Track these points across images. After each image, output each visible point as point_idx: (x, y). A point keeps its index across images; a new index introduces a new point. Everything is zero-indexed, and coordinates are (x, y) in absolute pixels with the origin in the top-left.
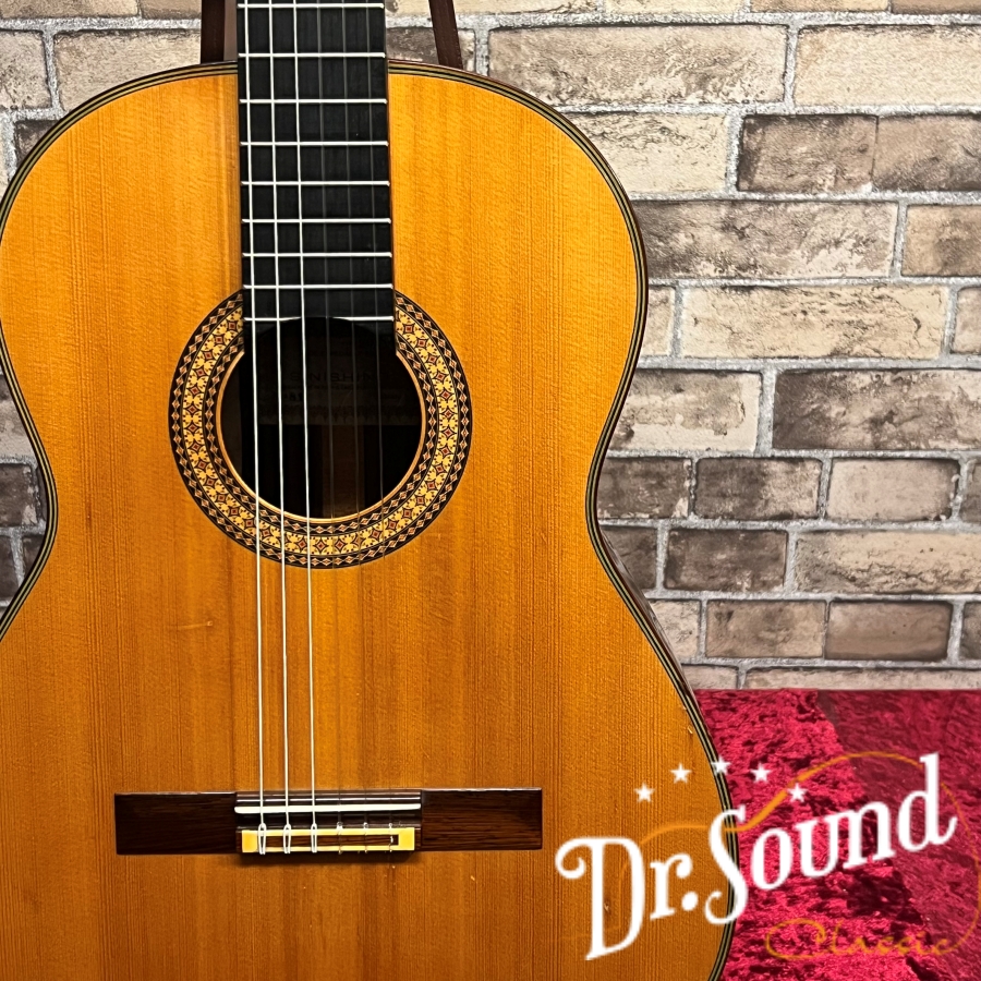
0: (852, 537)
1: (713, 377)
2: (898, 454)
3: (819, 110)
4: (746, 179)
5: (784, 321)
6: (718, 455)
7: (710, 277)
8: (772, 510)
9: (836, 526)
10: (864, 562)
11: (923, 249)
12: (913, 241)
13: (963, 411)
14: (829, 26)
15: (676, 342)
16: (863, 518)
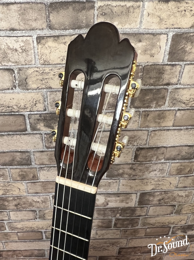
0: (152, 218)
1: (126, 195)
2: (163, 205)
3: (154, 146)
4: (136, 160)
5: (142, 185)
6: (126, 207)
7: (126, 177)
8: (137, 215)
9: (150, 217)
10: (154, 222)
11: (173, 170)
12: (172, 169)
13: (178, 197)
14: (158, 130)
15: (118, 189)
16: (155, 215)
